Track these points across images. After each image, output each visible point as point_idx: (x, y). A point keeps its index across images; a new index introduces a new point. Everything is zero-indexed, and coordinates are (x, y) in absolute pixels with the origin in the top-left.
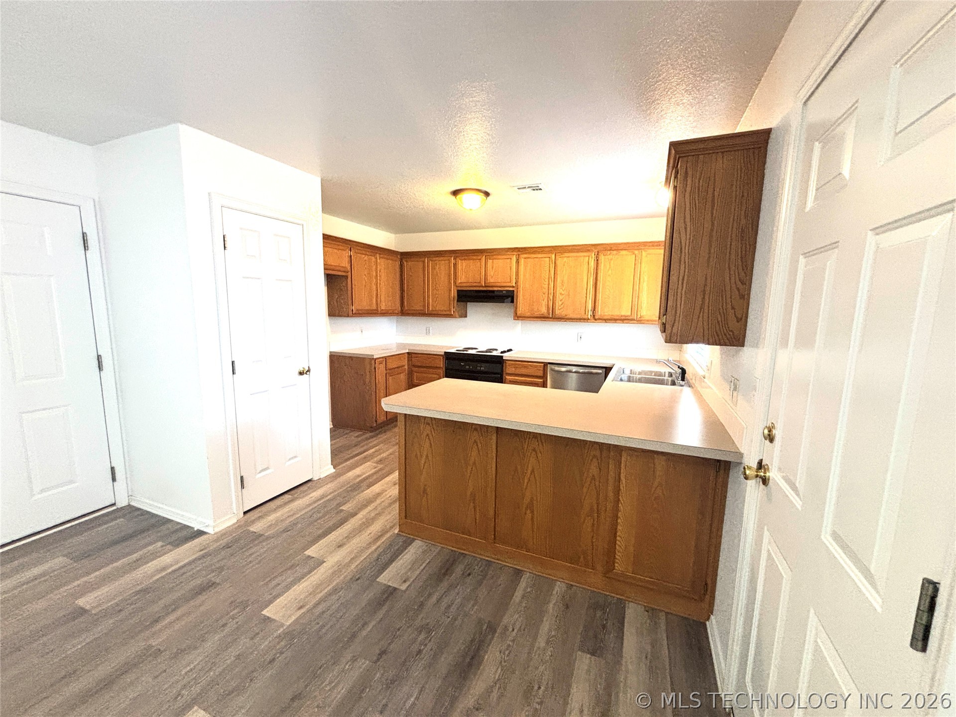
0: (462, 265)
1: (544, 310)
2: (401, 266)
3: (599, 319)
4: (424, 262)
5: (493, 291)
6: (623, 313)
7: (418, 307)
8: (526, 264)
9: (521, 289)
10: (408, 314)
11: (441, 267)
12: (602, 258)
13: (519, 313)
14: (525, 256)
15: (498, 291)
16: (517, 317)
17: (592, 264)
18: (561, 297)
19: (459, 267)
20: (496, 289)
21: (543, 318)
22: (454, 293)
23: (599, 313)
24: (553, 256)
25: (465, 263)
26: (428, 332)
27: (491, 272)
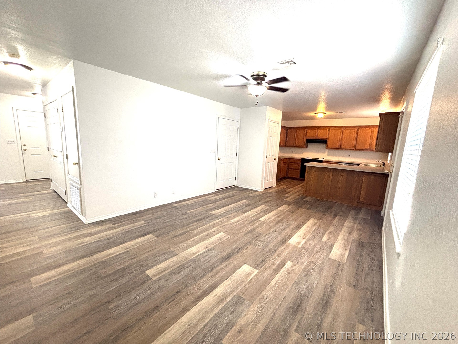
0: (309, 131)
1: (337, 146)
2: (287, 131)
3: (357, 149)
4: (295, 130)
5: (320, 140)
6: (366, 148)
7: (291, 144)
8: (332, 131)
9: (330, 138)
10: (288, 146)
11: (301, 132)
12: (359, 130)
13: (328, 147)
14: (332, 129)
15: (321, 140)
16: (327, 148)
17: (356, 131)
18: (344, 142)
19: (308, 131)
20: (320, 139)
21: (337, 148)
22: (305, 140)
23: (357, 148)
24: (342, 129)
25: (310, 130)
26: (293, 153)
27: (319, 134)
